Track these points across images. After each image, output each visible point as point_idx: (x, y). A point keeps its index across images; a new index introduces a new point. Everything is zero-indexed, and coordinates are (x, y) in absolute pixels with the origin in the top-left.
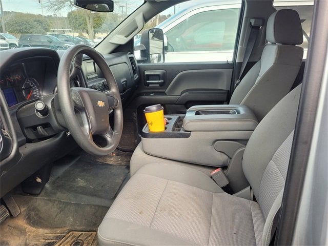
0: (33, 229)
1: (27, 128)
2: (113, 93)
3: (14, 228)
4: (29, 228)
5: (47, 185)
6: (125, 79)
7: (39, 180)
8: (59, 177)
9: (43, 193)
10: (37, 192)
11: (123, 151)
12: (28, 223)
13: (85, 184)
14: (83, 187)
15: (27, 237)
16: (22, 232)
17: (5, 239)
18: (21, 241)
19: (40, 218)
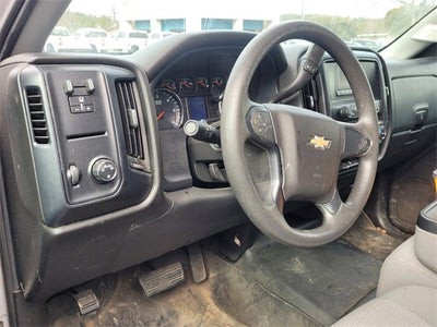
0: (216, 309)
1: (197, 162)
2: (364, 126)
3: (195, 297)
4: (213, 306)
5: (248, 253)
6: (426, 106)
7: (237, 242)
8: (269, 246)
9: (240, 262)
10: (233, 258)
11: (402, 231)
12: (213, 298)
13: (302, 272)
14: (297, 275)
15: (204, 318)
16: (202, 307)
17: (177, 309)
18: (194, 321)
19: (228, 297)
